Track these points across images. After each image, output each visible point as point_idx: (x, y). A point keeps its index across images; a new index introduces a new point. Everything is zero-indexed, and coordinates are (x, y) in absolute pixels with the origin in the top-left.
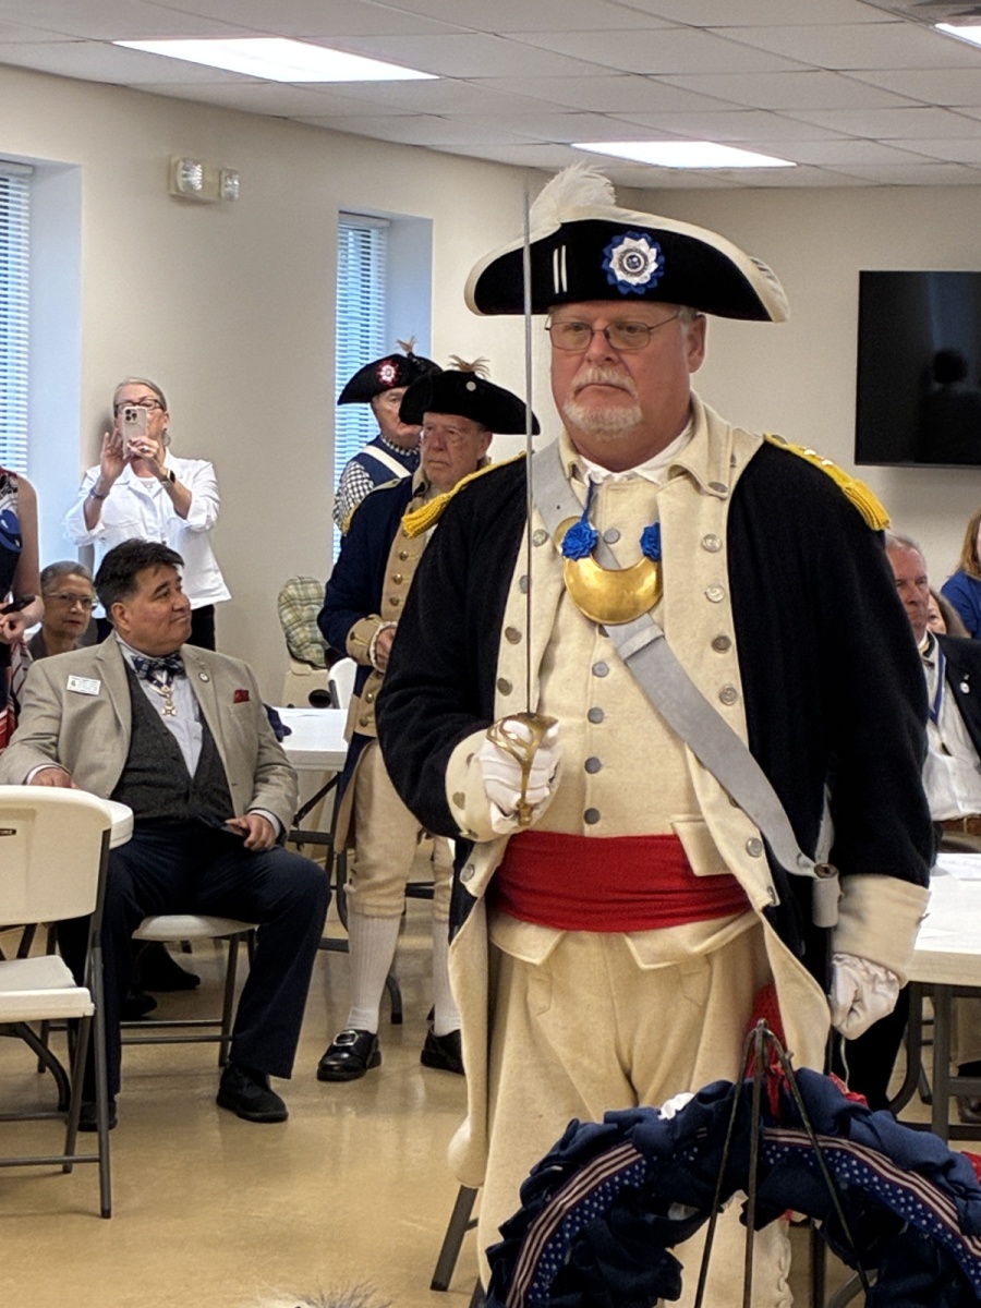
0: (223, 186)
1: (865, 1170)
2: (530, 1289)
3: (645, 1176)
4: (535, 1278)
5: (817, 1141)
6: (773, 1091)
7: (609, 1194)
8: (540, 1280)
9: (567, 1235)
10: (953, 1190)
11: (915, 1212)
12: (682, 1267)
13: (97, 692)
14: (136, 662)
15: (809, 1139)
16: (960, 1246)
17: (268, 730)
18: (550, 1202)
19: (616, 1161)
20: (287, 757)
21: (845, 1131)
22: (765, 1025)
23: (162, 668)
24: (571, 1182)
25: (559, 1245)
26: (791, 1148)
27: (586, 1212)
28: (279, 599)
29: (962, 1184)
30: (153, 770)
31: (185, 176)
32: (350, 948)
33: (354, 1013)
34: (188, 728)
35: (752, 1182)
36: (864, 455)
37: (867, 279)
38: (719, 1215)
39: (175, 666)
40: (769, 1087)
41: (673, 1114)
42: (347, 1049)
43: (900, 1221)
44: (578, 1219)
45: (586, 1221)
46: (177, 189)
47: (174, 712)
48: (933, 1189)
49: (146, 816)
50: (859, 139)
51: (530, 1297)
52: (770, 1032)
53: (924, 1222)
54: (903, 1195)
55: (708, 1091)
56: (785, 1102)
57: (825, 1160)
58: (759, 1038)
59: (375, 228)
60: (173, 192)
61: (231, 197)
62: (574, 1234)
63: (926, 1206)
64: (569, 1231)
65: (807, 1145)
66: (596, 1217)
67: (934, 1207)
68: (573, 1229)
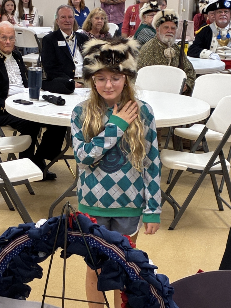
1: (98, 243)
3: (31, 244)
5: (83, 235)
6: (70, 221)
7: (21, 248)
10: (124, 249)
11: (112, 255)
12: (43, 270)
15: (81, 234)
16: (125, 264)
18: (3, 251)
19: (22, 240)
21: (92, 232)
24: (9, 245)
25: (5, 262)
26: (76, 237)
27: (14, 253)
29: (126, 247)
38: (54, 254)
41: (40, 226)
43: (108, 257)
44: (11, 255)
45: (13, 256)
48: (118, 249)
52: (70, 204)
53: (115, 258)
56: (74, 224)
57: (86, 240)
62: (10, 260)
63: (116, 253)
64: (8, 259)
65: (81, 236)
66: (16, 255)
67: (118, 253)
68: (9, 258)
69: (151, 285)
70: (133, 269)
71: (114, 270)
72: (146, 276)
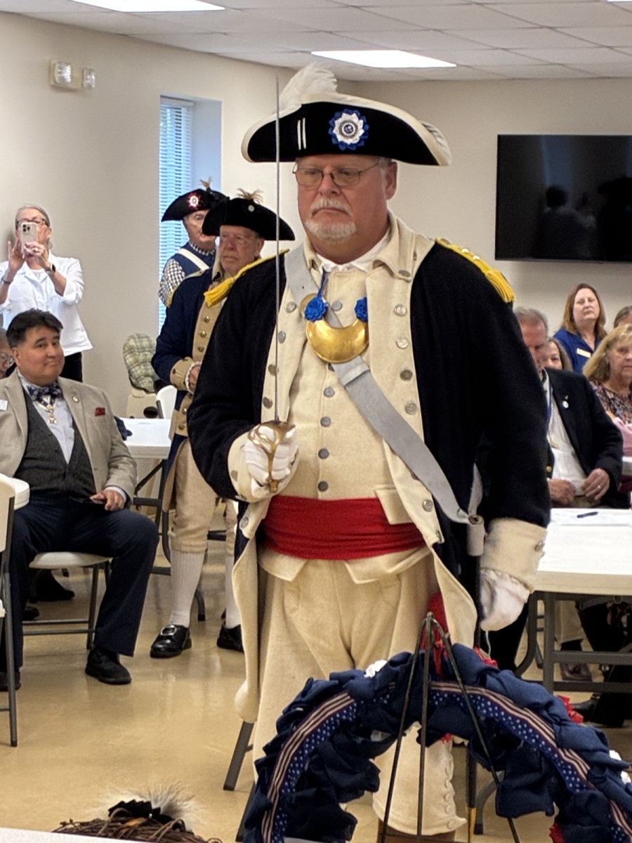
0: (85, 80)
1: (496, 708)
2: (283, 786)
3: (356, 714)
4: (286, 779)
5: (465, 690)
6: (438, 659)
7: (333, 725)
8: (289, 781)
9: (306, 752)
10: (553, 721)
11: (528, 734)
12: (379, 771)
13: (5, 409)
14: (30, 390)
15: (460, 688)
16: (556, 756)
17: (117, 434)
18: (296, 731)
19: (337, 704)
20: (130, 451)
21: (483, 683)
22: (432, 616)
23: (47, 394)
24: (309, 717)
25: (301, 758)
26: (449, 695)
27: (318, 737)
28: (124, 348)
29: (559, 717)
30: (42, 459)
31: (60, 73)
32: (172, 573)
33: (175, 614)
34: (65, 432)
35: (424, 716)
36: (501, 253)
37: (502, 140)
38: (403, 738)
39: (56, 393)
40: (435, 656)
41: (374, 674)
42: (169, 637)
43: (518, 740)
44: (313, 741)
45: (318, 743)
46: (55, 81)
47: (55, 422)
48: (540, 720)
49: (38, 488)
50: (497, 49)
51: (283, 791)
52: (435, 621)
53: (534, 741)
54: (521, 723)
55: (396, 659)
56: (445, 664)
57: (471, 702)
58: (428, 624)
59: (184, 107)
60: (53, 83)
61: (90, 86)
62: (311, 751)
63: (535, 731)
64: (308, 749)
65: (459, 693)
66: (325, 740)
67: (540, 730)
68: (310, 747)
69: (612, 802)
70: (572, 765)
71: (531, 769)
72: (602, 782)
